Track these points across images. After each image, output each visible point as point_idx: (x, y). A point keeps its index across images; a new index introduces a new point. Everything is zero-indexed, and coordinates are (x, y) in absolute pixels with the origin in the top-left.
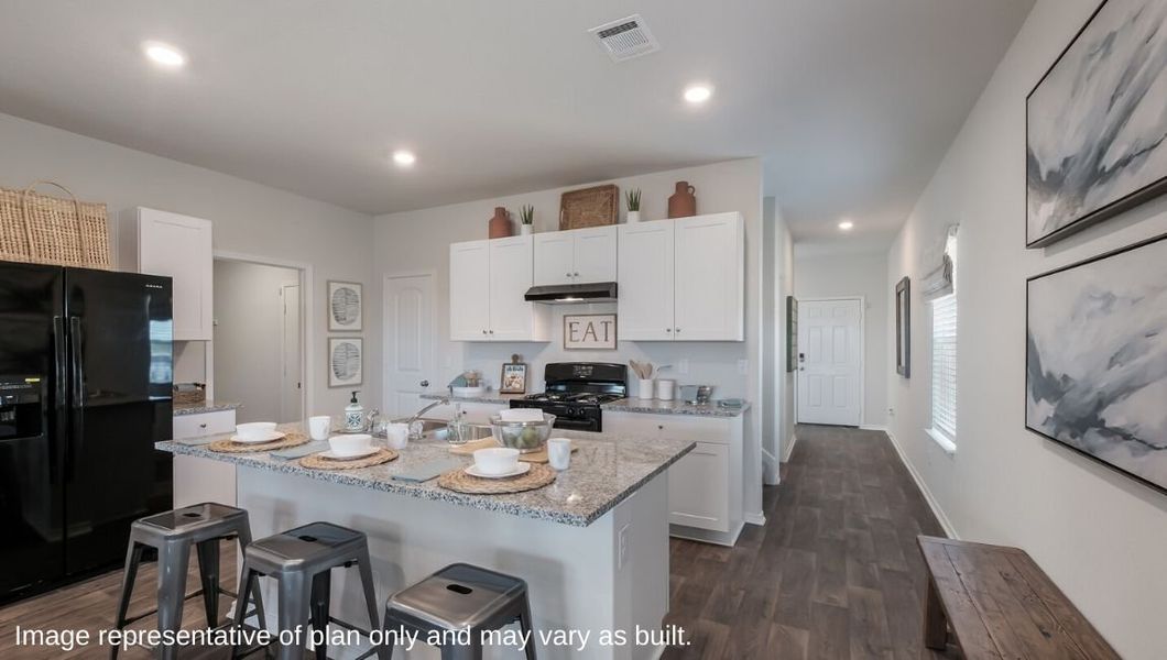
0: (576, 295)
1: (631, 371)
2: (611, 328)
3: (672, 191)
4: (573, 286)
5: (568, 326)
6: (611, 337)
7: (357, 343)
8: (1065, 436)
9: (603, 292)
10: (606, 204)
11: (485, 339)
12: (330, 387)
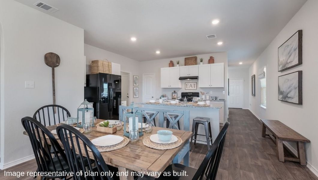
0: (190, 79)
1: (200, 94)
2: (195, 85)
3: (209, 58)
4: (188, 77)
5: (186, 85)
6: (195, 87)
7: (138, 88)
8: (284, 100)
9: (196, 78)
10: (194, 60)
11: (169, 87)
12: (134, 98)
